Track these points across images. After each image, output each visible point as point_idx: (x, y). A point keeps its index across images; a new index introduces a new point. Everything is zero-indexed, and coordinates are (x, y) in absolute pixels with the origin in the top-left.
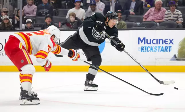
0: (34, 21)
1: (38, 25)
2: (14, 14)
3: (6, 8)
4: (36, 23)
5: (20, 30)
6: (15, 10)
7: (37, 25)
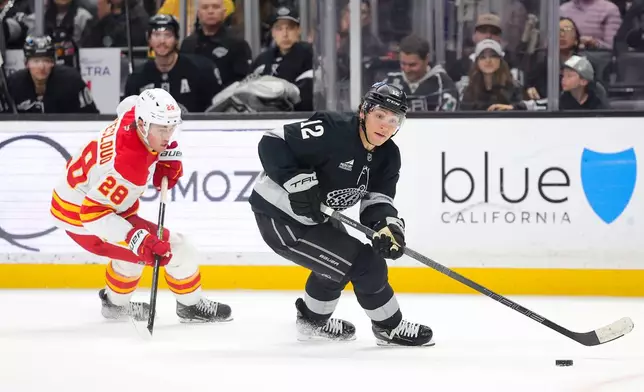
0: (611, 72)
1: (628, 90)
2: (524, 39)
3: (493, 13)
4: (619, 79)
5: (550, 110)
6: (530, 22)
7: (622, 90)
